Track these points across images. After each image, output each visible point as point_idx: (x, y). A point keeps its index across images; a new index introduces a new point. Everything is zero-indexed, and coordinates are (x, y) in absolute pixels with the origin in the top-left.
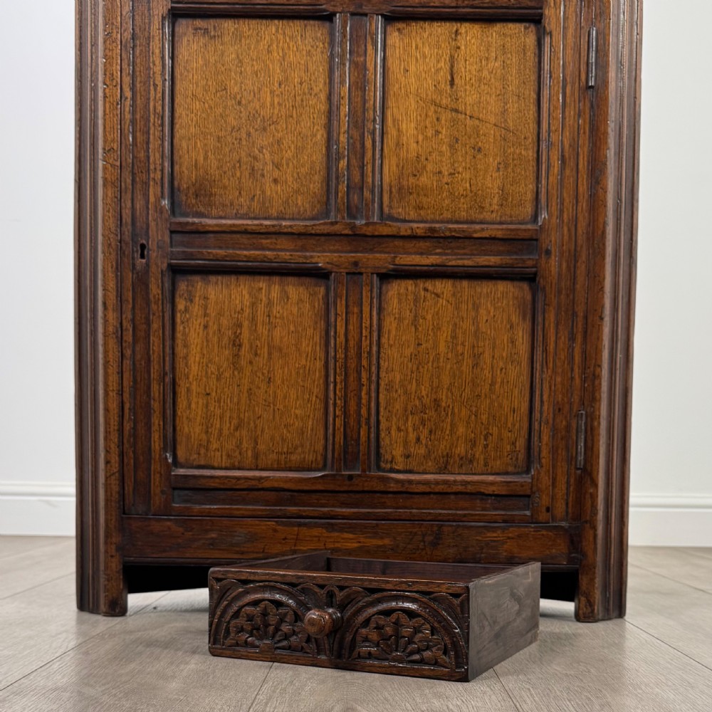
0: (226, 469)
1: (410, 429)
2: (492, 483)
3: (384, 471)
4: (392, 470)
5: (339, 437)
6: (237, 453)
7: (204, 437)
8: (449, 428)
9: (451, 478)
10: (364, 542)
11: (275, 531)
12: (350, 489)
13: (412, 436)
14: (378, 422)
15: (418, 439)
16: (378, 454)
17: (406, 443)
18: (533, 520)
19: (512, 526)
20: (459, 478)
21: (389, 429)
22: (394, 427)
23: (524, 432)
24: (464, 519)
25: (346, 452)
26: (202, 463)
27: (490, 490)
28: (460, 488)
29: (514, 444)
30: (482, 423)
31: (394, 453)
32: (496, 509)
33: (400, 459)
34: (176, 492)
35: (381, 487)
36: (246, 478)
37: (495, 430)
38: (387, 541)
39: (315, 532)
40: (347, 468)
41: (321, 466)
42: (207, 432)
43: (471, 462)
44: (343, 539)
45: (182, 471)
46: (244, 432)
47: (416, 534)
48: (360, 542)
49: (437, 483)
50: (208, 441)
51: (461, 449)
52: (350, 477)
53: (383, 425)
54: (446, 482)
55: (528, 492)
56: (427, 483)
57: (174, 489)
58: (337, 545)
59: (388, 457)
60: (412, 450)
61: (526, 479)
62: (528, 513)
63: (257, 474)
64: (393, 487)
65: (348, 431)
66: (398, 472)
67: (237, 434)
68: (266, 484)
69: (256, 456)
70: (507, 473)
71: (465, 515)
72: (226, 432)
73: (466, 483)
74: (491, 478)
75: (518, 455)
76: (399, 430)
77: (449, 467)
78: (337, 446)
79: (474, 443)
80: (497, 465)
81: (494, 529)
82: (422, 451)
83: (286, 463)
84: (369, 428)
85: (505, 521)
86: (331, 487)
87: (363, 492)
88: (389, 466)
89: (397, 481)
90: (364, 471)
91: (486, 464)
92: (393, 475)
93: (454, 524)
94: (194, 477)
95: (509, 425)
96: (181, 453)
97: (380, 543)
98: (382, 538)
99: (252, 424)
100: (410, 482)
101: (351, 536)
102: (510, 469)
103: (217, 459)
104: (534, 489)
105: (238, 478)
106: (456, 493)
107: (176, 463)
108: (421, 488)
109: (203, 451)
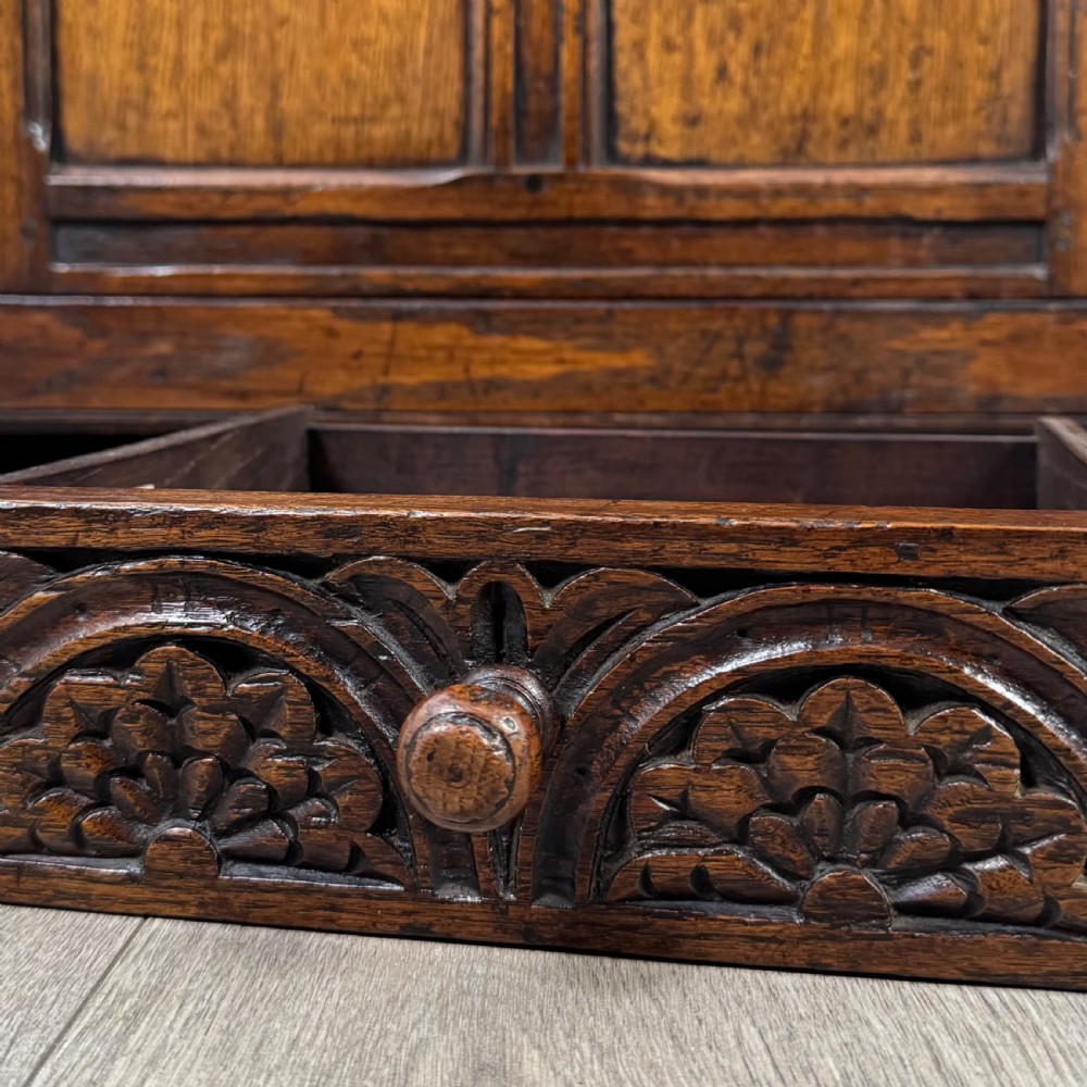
0: (197, 165)
1: (700, 45)
2: (936, 190)
3: (626, 161)
4: (649, 161)
5: (503, 72)
6: (225, 125)
7: (134, 79)
8: (808, 36)
9: (817, 177)
10: (575, 362)
11: (331, 333)
12: (536, 213)
13: (705, 64)
14: (609, 27)
15: (722, 73)
16: (611, 119)
17: (687, 84)
18: (1053, 292)
19: (993, 310)
20: (840, 177)
21: (639, 47)
22: (654, 42)
23: (1026, 44)
24: (857, 291)
25: (520, 112)
26: (132, 150)
27: (927, 208)
28: (842, 206)
29: (995, 76)
30: (903, 21)
31: (655, 111)
32: (945, 261)
33: (670, 129)
34: (64, 234)
35: (618, 208)
36: (251, 192)
37: (939, 39)
38: (639, 359)
39: (441, 335)
40: (524, 155)
41: (453, 152)
42: (142, 67)
43: (872, 131)
44: (516, 352)
45: (75, 176)
46: (243, 67)
47: (718, 336)
48: (562, 361)
49: (777, 192)
50: (148, 92)
51: (844, 97)
52: (534, 182)
53: (624, 35)
54: (802, 190)
55: (1039, 211)
56: (749, 193)
57: (59, 222)
58: (503, 371)
59: (638, 124)
60: (705, 102)
61: (1034, 176)
62: (1039, 272)
63: (278, 178)
64: (653, 207)
65: (527, 54)
66: (668, 164)
67: (224, 70)
68: (304, 207)
69: (276, 130)
70: (973, 160)
71: (856, 282)
72: (193, 63)
73: (859, 191)
74: (930, 175)
75: (1005, 108)
76: (668, 46)
77: (811, 148)
78: (496, 96)
79: (879, 78)
80: (948, 137)
81: (940, 320)
82: (734, 104)
83: (358, 146)
84: (586, 42)
85: (973, 296)
86: (482, 210)
87: (570, 222)
88: (639, 149)
89: (665, 190)
90: (571, 162)
91: (916, 137)
92: (654, 175)
93: (827, 306)
94: (110, 190)
95: (982, 23)
96: (75, 126)
97: (618, 361)
98: (624, 349)
99: (263, 42)
100: (701, 191)
101: (537, 344)
102: (986, 148)
103: (172, 137)
104: (1058, 202)
105: (227, 192)
106: (831, 221)
107: (60, 152)
108: (732, 209)
109: (132, 119)
